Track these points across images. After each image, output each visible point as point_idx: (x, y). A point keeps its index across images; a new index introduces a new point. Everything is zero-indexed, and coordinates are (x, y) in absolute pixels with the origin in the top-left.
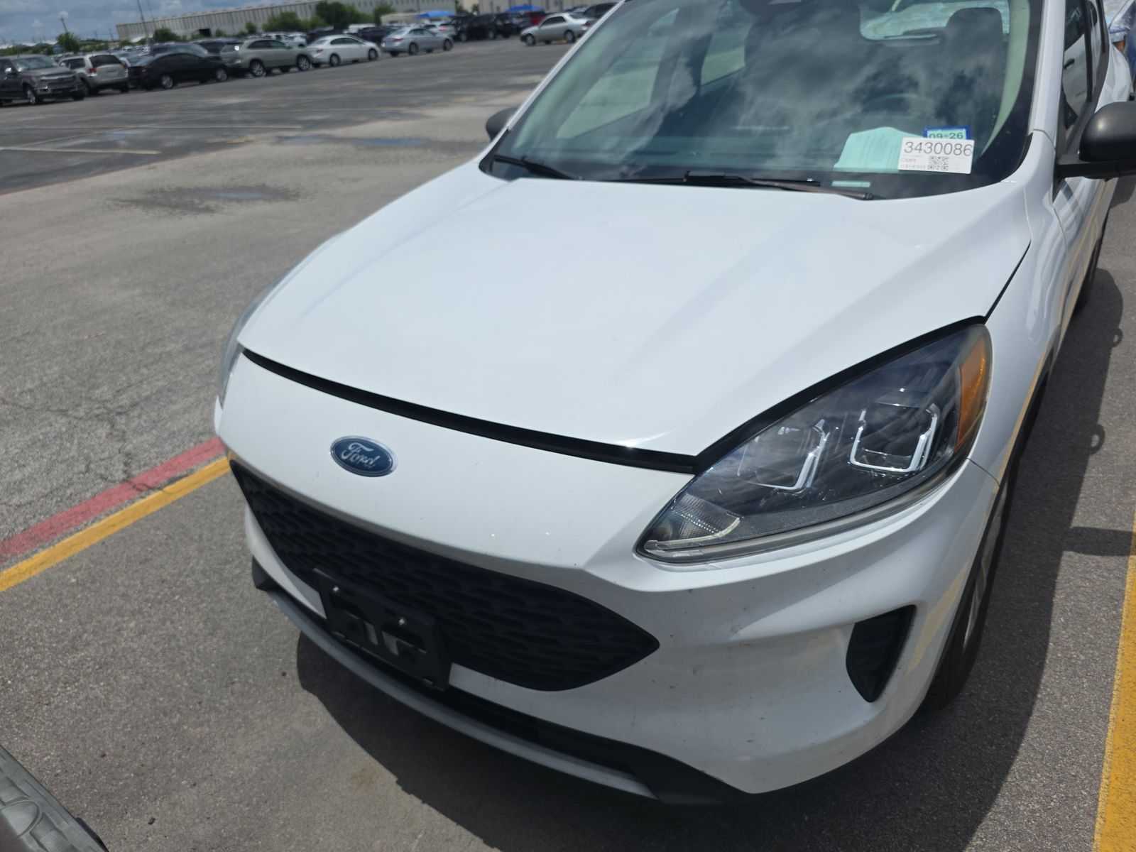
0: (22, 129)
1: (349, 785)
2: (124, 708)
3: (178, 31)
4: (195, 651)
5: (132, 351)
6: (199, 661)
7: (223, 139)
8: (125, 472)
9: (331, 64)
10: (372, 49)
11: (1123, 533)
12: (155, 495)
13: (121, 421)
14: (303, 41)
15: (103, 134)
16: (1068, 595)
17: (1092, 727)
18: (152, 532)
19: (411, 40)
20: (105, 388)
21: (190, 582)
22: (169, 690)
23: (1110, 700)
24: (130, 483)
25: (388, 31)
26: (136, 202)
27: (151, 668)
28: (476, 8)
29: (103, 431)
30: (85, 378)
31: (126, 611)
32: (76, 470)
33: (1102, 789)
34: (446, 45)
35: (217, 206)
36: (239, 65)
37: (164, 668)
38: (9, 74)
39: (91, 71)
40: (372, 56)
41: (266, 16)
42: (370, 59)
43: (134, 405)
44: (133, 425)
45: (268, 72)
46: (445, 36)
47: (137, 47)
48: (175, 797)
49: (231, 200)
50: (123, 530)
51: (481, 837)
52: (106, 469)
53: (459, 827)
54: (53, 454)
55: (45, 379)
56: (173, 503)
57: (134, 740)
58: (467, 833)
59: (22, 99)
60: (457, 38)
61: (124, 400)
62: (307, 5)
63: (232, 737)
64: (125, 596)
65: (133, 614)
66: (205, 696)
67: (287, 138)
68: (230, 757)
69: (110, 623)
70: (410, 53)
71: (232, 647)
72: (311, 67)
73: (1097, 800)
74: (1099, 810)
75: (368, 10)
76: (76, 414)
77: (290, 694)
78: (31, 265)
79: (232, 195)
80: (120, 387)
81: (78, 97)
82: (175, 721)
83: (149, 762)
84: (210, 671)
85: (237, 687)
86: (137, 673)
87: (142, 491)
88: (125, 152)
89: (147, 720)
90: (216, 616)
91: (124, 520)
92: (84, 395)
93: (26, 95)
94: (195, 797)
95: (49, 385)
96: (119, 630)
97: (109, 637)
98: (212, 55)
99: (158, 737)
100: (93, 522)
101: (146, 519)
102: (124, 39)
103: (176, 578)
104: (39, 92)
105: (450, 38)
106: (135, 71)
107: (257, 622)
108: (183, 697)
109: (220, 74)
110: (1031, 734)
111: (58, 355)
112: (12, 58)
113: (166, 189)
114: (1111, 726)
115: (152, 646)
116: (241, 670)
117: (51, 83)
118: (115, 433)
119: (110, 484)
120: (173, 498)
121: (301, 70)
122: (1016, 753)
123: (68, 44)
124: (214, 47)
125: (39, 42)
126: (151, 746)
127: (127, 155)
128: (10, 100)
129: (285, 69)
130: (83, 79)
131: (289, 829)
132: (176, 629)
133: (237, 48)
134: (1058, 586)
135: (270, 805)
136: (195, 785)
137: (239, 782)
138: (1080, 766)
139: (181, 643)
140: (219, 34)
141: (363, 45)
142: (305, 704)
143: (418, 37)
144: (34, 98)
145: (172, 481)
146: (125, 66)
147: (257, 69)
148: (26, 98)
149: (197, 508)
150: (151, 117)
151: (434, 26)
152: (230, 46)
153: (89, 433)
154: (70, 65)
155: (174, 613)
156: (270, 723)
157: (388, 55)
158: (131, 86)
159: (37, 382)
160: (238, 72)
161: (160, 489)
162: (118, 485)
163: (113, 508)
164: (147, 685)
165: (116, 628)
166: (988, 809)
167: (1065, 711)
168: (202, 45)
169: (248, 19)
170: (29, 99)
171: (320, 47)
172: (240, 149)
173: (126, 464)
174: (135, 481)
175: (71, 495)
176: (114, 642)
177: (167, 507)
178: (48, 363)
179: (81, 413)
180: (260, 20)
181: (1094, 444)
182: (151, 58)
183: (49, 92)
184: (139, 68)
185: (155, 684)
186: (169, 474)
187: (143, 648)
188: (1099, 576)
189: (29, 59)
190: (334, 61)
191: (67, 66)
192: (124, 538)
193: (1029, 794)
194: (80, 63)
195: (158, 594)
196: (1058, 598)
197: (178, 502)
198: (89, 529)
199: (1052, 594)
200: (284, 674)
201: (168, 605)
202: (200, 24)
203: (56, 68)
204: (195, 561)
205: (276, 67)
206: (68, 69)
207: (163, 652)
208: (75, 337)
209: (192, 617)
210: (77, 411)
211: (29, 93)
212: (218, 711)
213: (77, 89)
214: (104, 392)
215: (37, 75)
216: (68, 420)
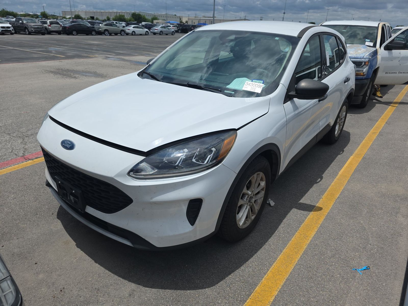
0: (21, 42)
1: (62, 244)
2: (4, 217)
3: (83, 16)
4: (29, 205)
5: (36, 118)
6: (29, 208)
7: (87, 55)
8: (23, 154)
9: (132, 35)
10: (147, 31)
11: (313, 206)
12: (30, 161)
13: (26, 139)
14: (125, 25)
15: (48, 48)
16: (288, 220)
17: (276, 253)
18: (26, 171)
19: (161, 30)
20: (24, 129)
21: (33, 187)
22: (18, 214)
23: (285, 247)
24: (24, 157)
25: (155, 25)
26: (52, 72)
27: (14, 208)
28: (187, 22)
29: (20, 141)
30: (19, 125)
31: (12, 192)
32: (8, 151)
33: (271, 268)
34: (173, 33)
35: (78, 77)
36: (100, 31)
37: (18, 208)
38: (21, 23)
39: (49, 26)
40: (147, 33)
41: (114, 15)
42: (146, 35)
43: (32, 135)
44: (30, 141)
45: (110, 34)
46: (173, 30)
47: (68, 19)
48: (11, 241)
49: (83, 75)
50: (17, 170)
51: (94, 260)
52: (18, 152)
53: (89, 257)
54: (3, 146)
55: (6, 124)
56: (35, 164)
57: (4, 226)
58: (90, 259)
59: (23, 32)
60: (177, 32)
61: (29, 133)
62: (129, 13)
63: (32, 228)
64: (13, 188)
65: (13, 193)
66: (28, 217)
67: (109, 57)
68: (30, 233)
69: (6, 195)
70: (160, 34)
71: (40, 205)
72: (125, 34)
73: (268, 270)
74: (268, 273)
75: (150, 18)
76: (13, 135)
77: (53, 219)
78: (12, 88)
79: (84, 74)
80: (29, 129)
81: (43, 34)
82: (17, 222)
83: (7, 232)
84: (31, 211)
85: (38, 216)
86: (10, 209)
87: (26, 160)
88: (53, 55)
89: (9, 221)
90: (38, 197)
91: (19, 167)
92: (17, 130)
93: (25, 30)
94: (17, 242)
95: (7, 125)
96: (8, 197)
97: (4, 199)
98: (92, 26)
99: (11, 226)
100: (9, 167)
101: (25, 168)
102: (64, 16)
103: (29, 185)
104: (30, 31)
105: (174, 31)
106: (64, 28)
107: (49, 200)
108: (21, 217)
109: (93, 33)
110: (259, 253)
111: (12, 117)
112: (22, 18)
113: (63, 69)
114: (282, 253)
115: (17, 202)
116: (40, 212)
117: (34, 28)
118: (23, 142)
119: (17, 156)
120: (35, 163)
121: (121, 35)
122: (252, 257)
123: (44, 15)
124: (92, 24)
125: (34, 13)
126: (8, 228)
127: (54, 55)
128: (20, 32)
129: (116, 34)
130: (46, 28)
131: (41, 253)
132: (25, 199)
133: (100, 25)
134: (287, 217)
135: (38, 246)
136: (18, 239)
137: (31, 240)
138: (268, 262)
139: (25, 203)
140: (97, 19)
141: (144, 29)
142: (56, 222)
143: (163, 29)
144: (28, 32)
145: (36, 158)
146: (61, 26)
147: (106, 33)
148: (25, 32)
149: (42, 167)
150: (66, 44)
151: (170, 26)
152: (98, 24)
153: (15, 141)
154: (42, 23)
155: (26, 194)
156: (44, 226)
157: (153, 34)
158: (62, 33)
159: (3, 124)
160: (99, 33)
161: (32, 160)
162: (20, 157)
163: (16, 164)
164: (12, 212)
165: (7, 196)
166: (237, 269)
167: (271, 248)
168: (89, 22)
169: (108, 16)
170: (26, 32)
171: (129, 28)
172: (92, 59)
173: (24, 152)
174: (25, 157)
175: (5, 158)
176: (6, 200)
177: (32, 165)
178: (8, 119)
179: (15, 135)
180: (112, 16)
181: (318, 181)
182: (70, 24)
183: (34, 31)
184: (66, 27)
185: (14, 212)
186: (36, 156)
187: (14, 202)
188: (300, 216)
189: (28, 19)
190: (133, 34)
191: (41, 23)
192: (17, 172)
193: (250, 267)
194: (45, 23)
195: (22, 189)
196: (285, 220)
197: (37, 164)
198: (7, 168)
199: (284, 219)
200: (53, 214)
201: (24, 192)
202: (91, 15)
203: (37, 23)
204: (37, 181)
205: (113, 33)
206: (41, 24)
207: (19, 204)
208: (19, 112)
209: (31, 196)
210: (13, 134)
211: (26, 30)
212: (30, 221)
213: (43, 31)
214: (24, 130)
215: (30, 25)
216: (10, 136)
